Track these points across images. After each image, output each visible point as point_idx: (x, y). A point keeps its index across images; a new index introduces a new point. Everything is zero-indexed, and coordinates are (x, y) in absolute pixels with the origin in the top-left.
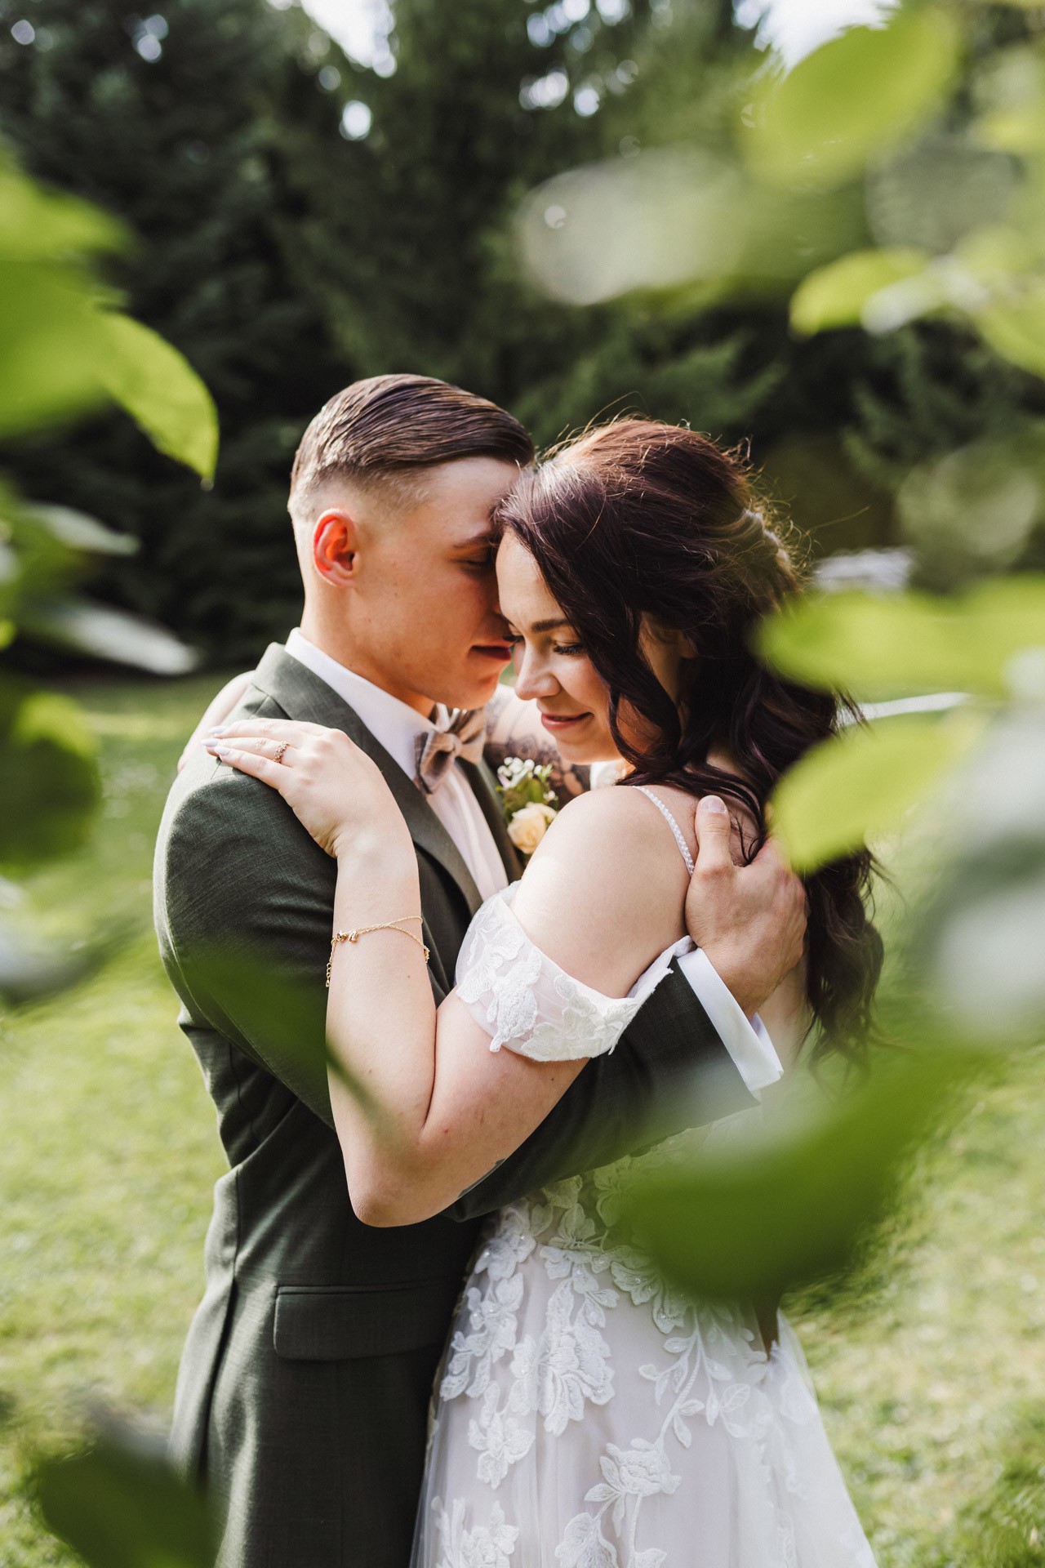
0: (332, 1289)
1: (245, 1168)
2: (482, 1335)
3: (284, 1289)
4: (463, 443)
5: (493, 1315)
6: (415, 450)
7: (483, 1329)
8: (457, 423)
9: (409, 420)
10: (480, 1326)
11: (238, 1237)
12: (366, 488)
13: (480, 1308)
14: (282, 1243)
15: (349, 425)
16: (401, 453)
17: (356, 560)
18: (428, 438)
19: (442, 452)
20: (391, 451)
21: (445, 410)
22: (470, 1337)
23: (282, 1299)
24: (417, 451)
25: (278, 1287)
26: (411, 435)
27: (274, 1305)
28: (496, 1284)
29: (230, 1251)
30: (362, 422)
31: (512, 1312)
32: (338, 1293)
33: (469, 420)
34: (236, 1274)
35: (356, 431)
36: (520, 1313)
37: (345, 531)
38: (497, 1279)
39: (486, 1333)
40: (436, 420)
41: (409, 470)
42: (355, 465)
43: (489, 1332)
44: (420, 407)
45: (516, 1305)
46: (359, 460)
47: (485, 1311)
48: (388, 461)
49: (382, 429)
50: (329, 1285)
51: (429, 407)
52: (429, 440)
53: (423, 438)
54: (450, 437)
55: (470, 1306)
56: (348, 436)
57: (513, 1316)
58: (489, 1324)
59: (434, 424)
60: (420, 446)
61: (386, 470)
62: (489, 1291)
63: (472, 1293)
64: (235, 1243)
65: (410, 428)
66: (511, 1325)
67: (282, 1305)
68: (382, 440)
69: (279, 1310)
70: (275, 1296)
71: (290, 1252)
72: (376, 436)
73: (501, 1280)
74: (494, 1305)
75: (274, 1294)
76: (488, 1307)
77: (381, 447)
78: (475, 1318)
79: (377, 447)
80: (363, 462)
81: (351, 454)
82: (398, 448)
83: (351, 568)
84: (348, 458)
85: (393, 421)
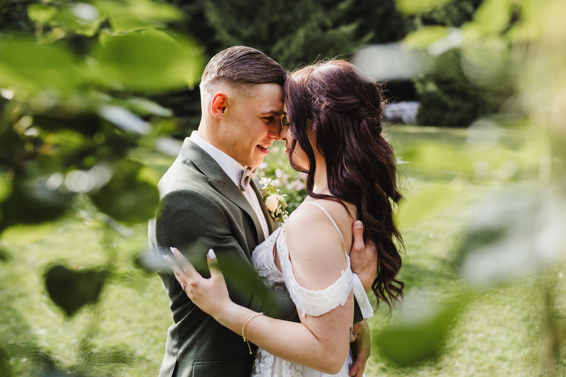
0: (212, 362)
1: (181, 323)
2: (259, 375)
3: (196, 363)
4: (270, 78)
5: (263, 368)
6: (254, 78)
7: (260, 372)
8: (269, 71)
9: (253, 67)
10: (259, 371)
11: (179, 346)
12: (234, 87)
13: (259, 366)
14: (195, 347)
15: (230, 64)
16: (249, 78)
17: (226, 110)
18: (259, 74)
19: (263, 80)
20: (246, 76)
21: (265, 65)
22: (256, 375)
23: (196, 366)
24: (255, 78)
25: (194, 362)
26: (253, 72)
27: (193, 368)
28: (264, 358)
29: (175, 350)
30: (235, 63)
31: (270, 367)
32: (214, 364)
33: (273, 70)
34: (177, 358)
35: (233, 66)
36: (273, 367)
37: (224, 99)
38: (264, 356)
39: (261, 374)
40: (262, 68)
41: (251, 84)
42: (232, 79)
43: (262, 373)
44: (256, 62)
45: (271, 365)
46: (234, 77)
47: (261, 367)
49: (243, 68)
50: (211, 361)
51: (259, 62)
53: (256, 74)
54: (266, 75)
55: (256, 365)
56: (230, 67)
57: (270, 368)
58: (262, 371)
59: (261, 70)
60: (256, 77)
61: (243, 83)
62: (262, 360)
63: (257, 361)
64: (178, 348)
65: (253, 69)
66: (270, 371)
67: (195, 368)
68: (243, 72)
69: (194, 370)
70: (193, 365)
71: (198, 350)
72: (241, 70)
73: (266, 356)
74: (264, 365)
75: (192, 364)
76: (262, 365)
77: (242, 74)
78: (257, 370)
79: (241, 74)
80: (235, 78)
81: (231, 75)
82: (248, 76)
83: (223, 113)
84: (229, 76)
85: (246, 66)
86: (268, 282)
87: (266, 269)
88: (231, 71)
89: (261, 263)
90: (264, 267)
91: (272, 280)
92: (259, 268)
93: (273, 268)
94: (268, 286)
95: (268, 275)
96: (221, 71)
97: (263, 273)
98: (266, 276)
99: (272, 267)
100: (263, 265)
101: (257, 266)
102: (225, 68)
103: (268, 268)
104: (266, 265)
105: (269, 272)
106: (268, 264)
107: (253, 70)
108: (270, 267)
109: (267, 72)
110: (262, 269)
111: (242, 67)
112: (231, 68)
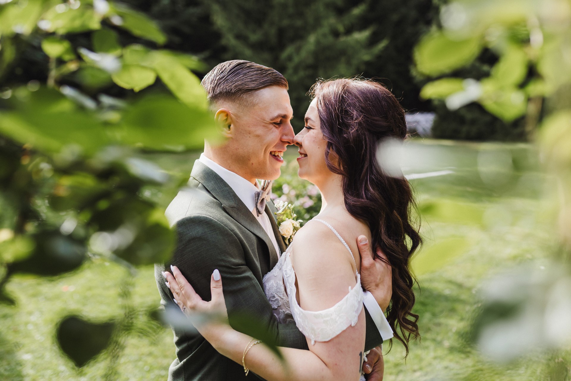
6: (252, 85)
8: (264, 75)
9: (247, 75)
12: (233, 102)
15: (224, 79)
16: (247, 86)
17: (232, 127)
19: (261, 85)
20: (243, 86)
21: (258, 71)
26: (249, 80)
30: (229, 77)
35: (227, 80)
40: (256, 74)
41: (250, 92)
42: (229, 93)
44: (249, 70)
46: (231, 90)
48: (242, 90)
51: (252, 70)
52: (256, 81)
53: (253, 81)
56: (224, 82)
59: (256, 76)
60: (253, 83)
61: (242, 94)
68: (239, 83)
72: (236, 81)
77: (239, 85)
79: (237, 85)
80: (233, 91)
81: (228, 88)
82: (245, 85)
83: (230, 130)
84: (226, 90)
85: (240, 76)
86: (278, 313)
87: (277, 300)
88: (227, 85)
89: (270, 293)
90: (275, 298)
91: (284, 311)
92: (268, 299)
93: (284, 298)
94: (279, 318)
95: (278, 306)
96: (216, 88)
97: (274, 304)
98: (276, 308)
99: (282, 297)
100: (273, 296)
101: (267, 297)
102: (219, 84)
103: (279, 298)
104: (276, 296)
105: (280, 302)
106: (278, 294)
107: (248, 78)
108: (280, 297)
109: (263, 77)
110: (272, 300)
111: (236, 78)
112: (226, 82)
